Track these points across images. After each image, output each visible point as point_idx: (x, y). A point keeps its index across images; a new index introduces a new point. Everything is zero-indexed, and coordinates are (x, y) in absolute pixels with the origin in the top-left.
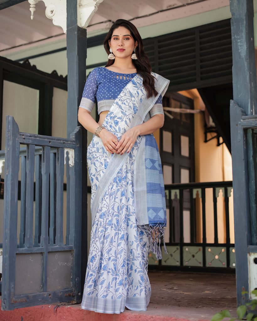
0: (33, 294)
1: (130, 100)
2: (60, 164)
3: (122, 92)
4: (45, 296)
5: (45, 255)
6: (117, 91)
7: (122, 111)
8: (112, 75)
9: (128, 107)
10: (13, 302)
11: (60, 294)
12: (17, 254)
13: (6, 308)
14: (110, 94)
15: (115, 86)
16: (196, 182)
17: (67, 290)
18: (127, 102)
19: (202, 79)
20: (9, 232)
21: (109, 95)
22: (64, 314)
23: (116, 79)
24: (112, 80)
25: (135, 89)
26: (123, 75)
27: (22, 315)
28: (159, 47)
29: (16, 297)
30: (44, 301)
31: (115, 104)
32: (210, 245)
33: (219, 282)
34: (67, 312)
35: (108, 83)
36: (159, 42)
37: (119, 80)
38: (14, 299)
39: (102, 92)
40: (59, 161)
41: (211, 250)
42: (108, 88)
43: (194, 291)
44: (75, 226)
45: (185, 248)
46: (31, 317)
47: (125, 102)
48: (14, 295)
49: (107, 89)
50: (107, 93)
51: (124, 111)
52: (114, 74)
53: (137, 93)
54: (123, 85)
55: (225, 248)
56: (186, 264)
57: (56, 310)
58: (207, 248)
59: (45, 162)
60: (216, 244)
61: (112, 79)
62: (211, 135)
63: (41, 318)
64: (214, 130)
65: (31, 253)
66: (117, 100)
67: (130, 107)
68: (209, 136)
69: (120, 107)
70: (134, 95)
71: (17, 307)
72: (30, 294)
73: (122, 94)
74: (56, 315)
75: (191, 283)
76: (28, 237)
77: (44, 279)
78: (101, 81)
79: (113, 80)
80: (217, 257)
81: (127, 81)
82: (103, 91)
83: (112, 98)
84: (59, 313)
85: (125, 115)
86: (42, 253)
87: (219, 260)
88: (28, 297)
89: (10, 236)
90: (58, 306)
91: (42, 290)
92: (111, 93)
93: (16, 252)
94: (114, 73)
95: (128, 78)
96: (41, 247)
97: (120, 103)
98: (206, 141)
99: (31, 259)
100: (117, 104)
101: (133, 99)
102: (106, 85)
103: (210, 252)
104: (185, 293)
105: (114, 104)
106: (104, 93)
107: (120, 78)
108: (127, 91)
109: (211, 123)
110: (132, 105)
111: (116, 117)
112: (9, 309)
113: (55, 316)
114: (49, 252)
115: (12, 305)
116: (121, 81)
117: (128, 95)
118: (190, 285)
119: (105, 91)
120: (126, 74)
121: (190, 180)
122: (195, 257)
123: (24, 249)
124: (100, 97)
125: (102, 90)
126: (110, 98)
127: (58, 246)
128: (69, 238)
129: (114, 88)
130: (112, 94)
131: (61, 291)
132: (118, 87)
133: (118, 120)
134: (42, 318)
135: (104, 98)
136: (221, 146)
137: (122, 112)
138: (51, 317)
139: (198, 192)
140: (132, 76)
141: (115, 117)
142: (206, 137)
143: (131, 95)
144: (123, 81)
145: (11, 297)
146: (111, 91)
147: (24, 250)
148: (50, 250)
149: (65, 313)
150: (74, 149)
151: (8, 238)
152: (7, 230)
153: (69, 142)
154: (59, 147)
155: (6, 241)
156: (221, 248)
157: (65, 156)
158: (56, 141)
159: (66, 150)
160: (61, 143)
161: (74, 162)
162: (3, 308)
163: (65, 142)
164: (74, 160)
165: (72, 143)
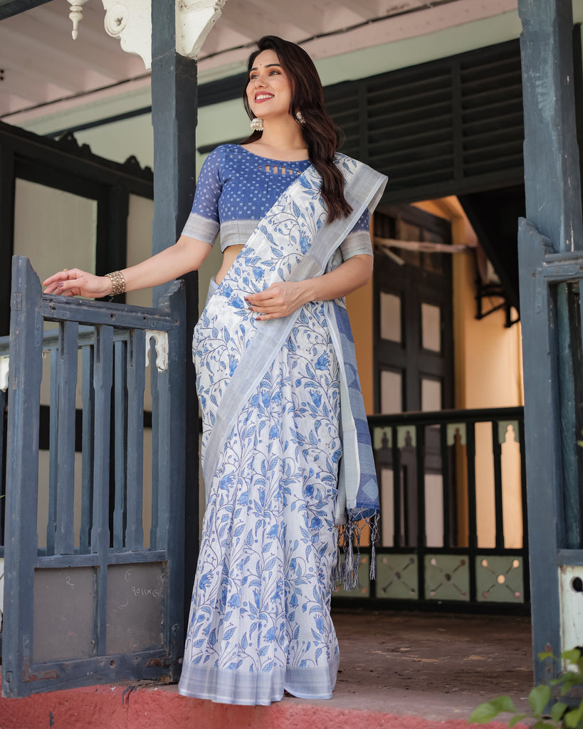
0: (74, 662)
1: (295, 223)
2: (136, 366)
3: (277, 203)
4: (102, 664)
5: (101, 574)
6: (264, 200)
7: (274, 246)
8: (256, 164)
9: (287, 237)
10: (27, 679)
11: (136, 662)
12: (36, 569)
13: (11, 691)
14: (249, 208)
15: (261, 188)
16: (458, 408)
17: (152, 652)
18: (286, 226)
19: (466, 174)
20: (18, 519)
21: (245, 208)
22: (146, 706)
23: (264, 173)
24: (254, 176)
25: (307, 199)
26: (281, 164)
27: (51, 709)
28: (370, 102)
29: (34, 666)
30: (100, 676)
31: (258, 231)
32: (487, 552)
33: (504, 636)
34: (150, 702)
35: (245, 182)
36: (370, 90)
37: (269, 176)
38: (30, 671)
39: (230, 202)
40: (134, 360)
41: (488, 563)
42: (244, 192)
43: (446, 656)
44: (171, 507)
45: (430, 560)
46: (70, 712)
47: (282, 227)
48: (31, 661)
49: (243, 196)
50: (241, 204)
51: (279, 248)
52: (260, 161)
53: (310, 209)
54: (278, 187)
55: (521, 558)
56: (430, 595)
57: (128, 698)
58: (478, 558)
59: (101, 362)
60: (500, 550)
61: (256, 173)
62: (492, 302)
63: (93, 715)
64: (498, 290)
65: (70, 568)
66: (264, 222)
67: (293, 238)
68: (487, 304)
69: (270, 238)
70: (303, 211)
71: (38, 691)
72: (66, 661)
73: (275, 209)
74: (127, 709)
75: (440, 639)
76: (63, 531)
77: (99, 625)
78: (230, 176)
79: (258, 176)
80: (501, 579)
81: (288, 179)
82: (232, 200)
83: (253, 217)
84: (134, 704)
85: (280, 256)
86: (94, 568)
87: (507, 586)
88: (61, 667)
89: (22, 529)
90: (132, 689)
91: (95, 652)
92: (250, 204)
93: (35, 566)
94: (260, 158)
95: (291, 172)
96: (92, 554)
97: (270, 228)
98: (479, 316)
99: (69, 580)
100: (264, 230)
101: (301, 220)
102: (240, 185)
103: (486, 568)
104: (424, 660)
105: (256, 230)
106: (235, 204)
107: (272, 171)
108: (288, 202)
109: (491, 275)
110: (297, 235)
111: (260, 261)
112: (19, 695)
113: (126, 710)
114: (110, 566)
115: (25, 686)
116: (276, 179)
117: (289, 212)
118: (438, 641)
119: (238, 200)
120: (286, 163)
121: (443, 405)
122: (452, 581)
123: (52, 558)
124: (227, 213)
125: (231, 196)
126: (248, 217)
127: (130, 552)
128: (158, 535)
129: (259, 193)
130: (254, 208)
131: (138, 655)
132: (267, 191)
133: (264, 267)
134: (95, 716)
135: (235, 216)
136: (514, 327)
137: (274, 250)
138: (115, 714)
139: (457, 430)
140: (302, 166)
141: (257, 259)
142: (479, 307)
143: (297, 212)
144: (280, 178)
145: (24, 668)
146: (251, 200)
147: (54, 560)
148: (113, 562)
149: (147, 704)
150: (167, 332)
151: (17, 533)
152: (14, 516)
153: (156, 317)
154: (134, 328)
155: (13, 539)
156: (511, 558)
157: (148, 347)
158: (127, 314)
159: (149, 335)
160: (138, 319)
161: (167, 361)
162: (6, 692)
163: (146, 315)
164: (167, 356)
165: (162, 318)
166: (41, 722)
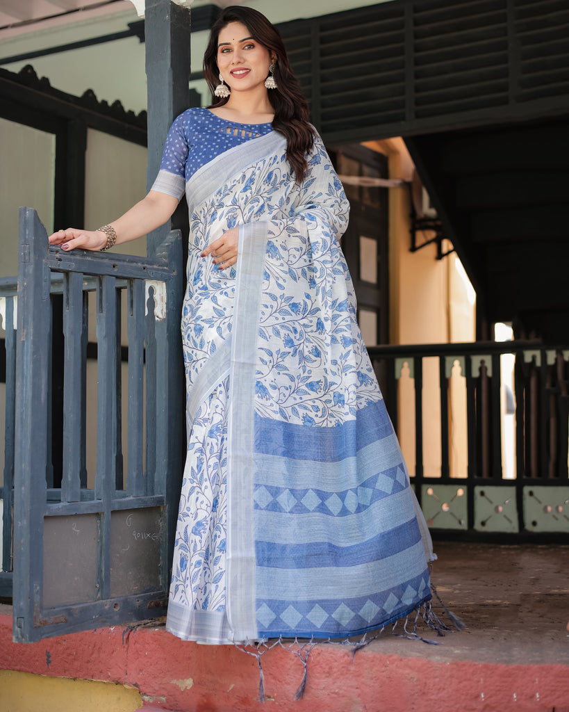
0: (81, 606)
2: (137, 315)
4: (107, 607)
5: (104, 520)
8: (218, 127)
10: (38, 624)
11: (137, 604)
12: (46, 517)
13: (23, 637)
17: (152, 593)
20: (28, 469)
22: (147, 646)
23: (225, 135)
26: (242, 127)
27: (49, 648)
28: (323, 41)
29: (45, 612)
30: (105, 619)
32: (432, 481)
33: (456, 563)
34: (151, 642)
36: (322, 29)
38: (40, 616)
40: (134, 309)
41: (434, 492)
44: (169, 453)
46: (69, 651)
48: (41, 608)
52: (222, 124)
55: (465, 487)
57: (128, 638)
58: (424, 487)
59: (104, 312)
60: (446, 479)
61: (217, 135)
62: (425, 236)
63: (92, 654)
65: (76, 515)
68: (421, 237)
71: (47, 635)
72: (74, 605)
74: (128, 649)
76: (70, 479)
77: (103, 570)
79: (218, 138)
80: (445, 508)
84: (135, 644)
86: (97, 514)
87: (451, 514)
88: (69, 612)
89: (32, 478)
90: (132, 629)
91: (99, 595)
93: (44, 515)
95: (250, 134)
96: (95, 501)
98: (413, 249)
99: (75, 527)
103: (432, 496)
107: (232, 133)
109: (427, 209)
112: (30, 640)
113: (125, 649)
114: (113, 512)
115: (37, 631)
120: (247, 125)
121: (379, 342)
123: (60, 505)
127: (131, 498)
128: (156, 480)
131: (139, 597)
134: (94, 656)
136: (445, 259)
138: (115, 653)
140: (262, 129)
142: (413, 240)
144: (239, 140)
145: (35, 614)
147: (62, 508)
148: (116, 508)
149: (148, 644)
150: (165, 281)
151: (27, 482)
152: (23, 465)
153: (155, 267)
154: (134, 278)
155: (23, 488)
156: (455, 487)
157: (147, 297)
158: (129, 264)
159: (148, 284)
160: (138, 269)
161: (165, 310)
162: (17, 638)
163: (145, 265)
164: (165, 306)
165: (161, 268)
166: (37, 660)
